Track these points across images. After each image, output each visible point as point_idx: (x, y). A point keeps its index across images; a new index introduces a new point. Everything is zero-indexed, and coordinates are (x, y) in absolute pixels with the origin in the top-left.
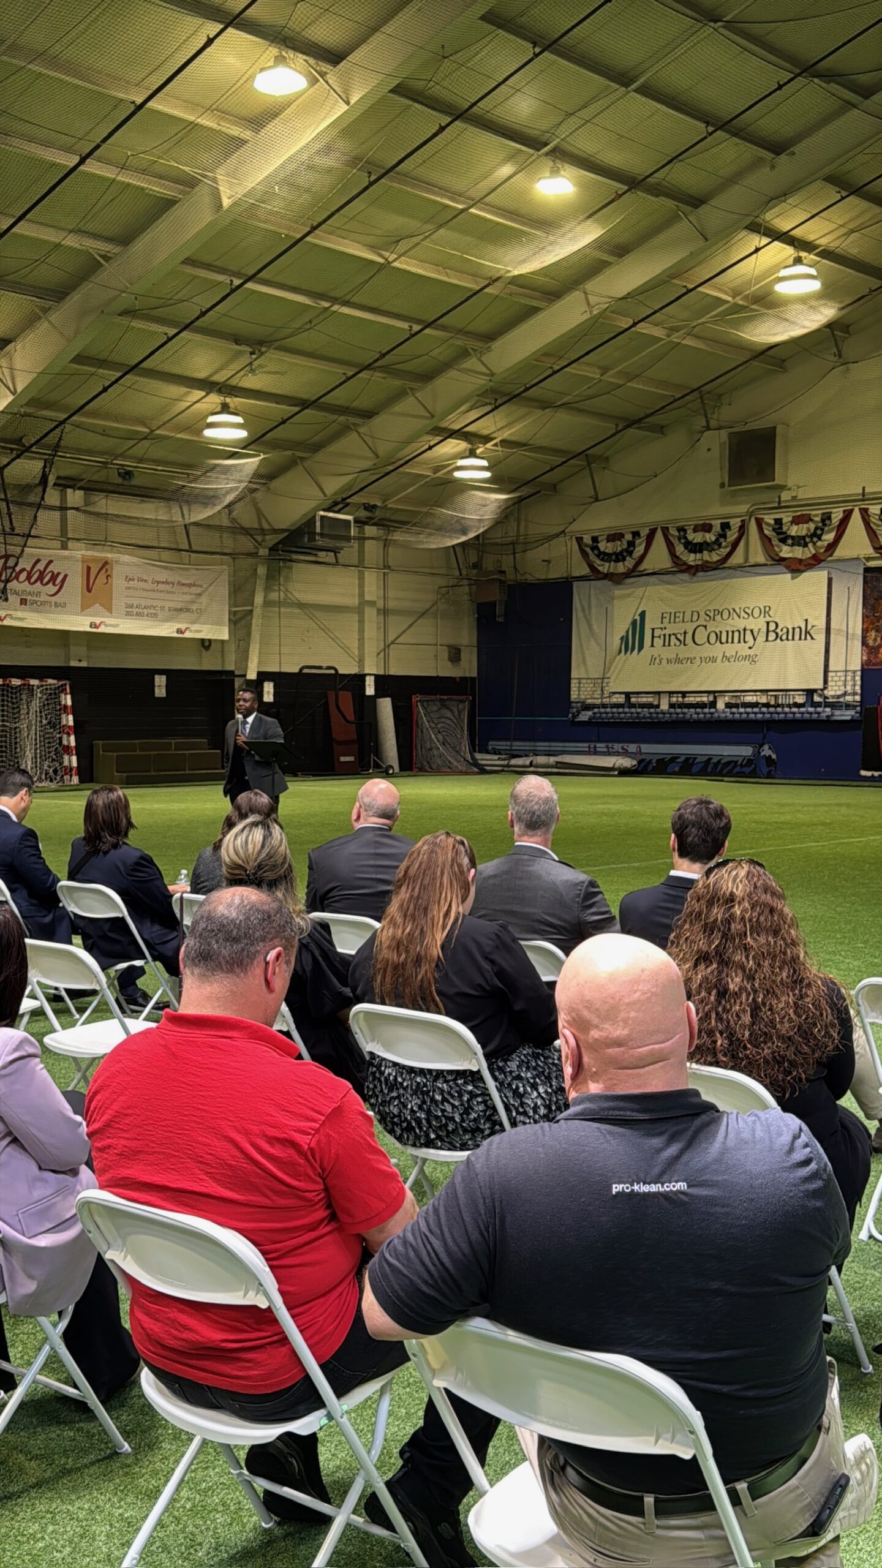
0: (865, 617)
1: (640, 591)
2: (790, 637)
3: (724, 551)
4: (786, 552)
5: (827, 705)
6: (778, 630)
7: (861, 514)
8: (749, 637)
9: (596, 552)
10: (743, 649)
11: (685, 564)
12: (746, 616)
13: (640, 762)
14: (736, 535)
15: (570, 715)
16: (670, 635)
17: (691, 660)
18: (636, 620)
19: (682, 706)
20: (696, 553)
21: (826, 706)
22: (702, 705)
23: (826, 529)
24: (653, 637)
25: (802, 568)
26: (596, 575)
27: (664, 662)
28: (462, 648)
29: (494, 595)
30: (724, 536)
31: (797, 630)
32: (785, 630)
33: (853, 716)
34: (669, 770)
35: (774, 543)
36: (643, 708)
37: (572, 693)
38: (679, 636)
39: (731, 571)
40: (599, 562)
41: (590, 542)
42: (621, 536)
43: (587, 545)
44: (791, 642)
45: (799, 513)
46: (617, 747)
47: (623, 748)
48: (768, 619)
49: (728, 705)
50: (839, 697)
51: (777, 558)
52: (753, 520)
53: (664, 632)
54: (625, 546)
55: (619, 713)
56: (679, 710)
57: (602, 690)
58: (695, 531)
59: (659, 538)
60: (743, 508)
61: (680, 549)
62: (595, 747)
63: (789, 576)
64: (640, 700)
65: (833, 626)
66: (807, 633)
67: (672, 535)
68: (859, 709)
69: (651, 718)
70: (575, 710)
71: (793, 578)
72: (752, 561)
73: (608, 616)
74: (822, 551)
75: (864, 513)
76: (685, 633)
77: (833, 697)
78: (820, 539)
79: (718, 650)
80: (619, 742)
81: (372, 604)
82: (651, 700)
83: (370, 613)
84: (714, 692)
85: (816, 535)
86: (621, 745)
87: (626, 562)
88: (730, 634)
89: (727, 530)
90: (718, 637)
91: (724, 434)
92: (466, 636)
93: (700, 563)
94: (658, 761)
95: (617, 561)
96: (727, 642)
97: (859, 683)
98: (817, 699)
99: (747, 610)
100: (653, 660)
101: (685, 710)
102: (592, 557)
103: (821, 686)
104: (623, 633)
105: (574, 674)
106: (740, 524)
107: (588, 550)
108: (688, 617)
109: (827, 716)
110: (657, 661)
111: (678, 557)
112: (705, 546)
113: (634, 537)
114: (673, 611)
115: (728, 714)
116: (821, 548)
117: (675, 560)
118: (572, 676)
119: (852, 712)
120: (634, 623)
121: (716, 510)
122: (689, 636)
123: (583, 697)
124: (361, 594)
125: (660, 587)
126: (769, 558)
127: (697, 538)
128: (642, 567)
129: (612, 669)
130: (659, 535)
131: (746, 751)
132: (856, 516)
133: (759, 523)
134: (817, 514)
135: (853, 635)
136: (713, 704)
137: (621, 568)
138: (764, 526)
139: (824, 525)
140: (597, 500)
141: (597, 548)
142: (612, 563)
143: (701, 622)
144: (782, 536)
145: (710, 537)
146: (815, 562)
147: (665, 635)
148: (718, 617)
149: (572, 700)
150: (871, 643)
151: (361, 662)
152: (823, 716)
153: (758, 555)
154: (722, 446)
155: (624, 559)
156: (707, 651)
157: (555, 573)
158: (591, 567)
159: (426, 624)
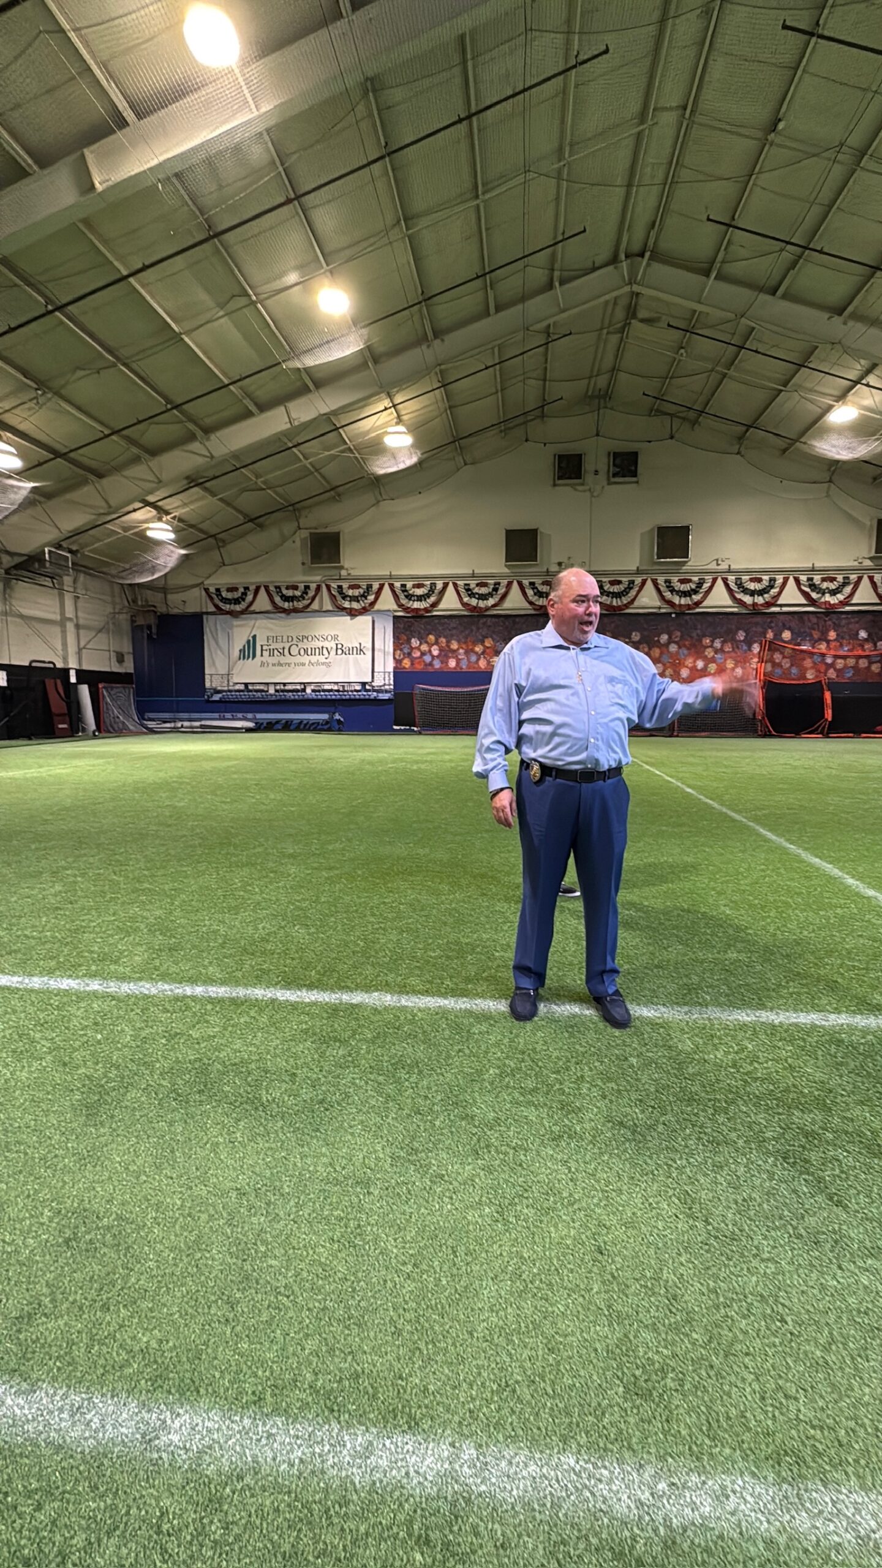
0: (394, 643)
1: (252, 622)
2: (351, 653)
3: (306, 602)
4: (347, 604)
5: (374, 691)
6: (343, 649)
7: (389, 586)
8: (325, 651)
9: (220, 598)
10: (322, 659)
11: (282, 608)
12: (323, 640)
13: (256, 724)
14: (314, 593)
15: (206, 697)
16: (273, 650)
17: (289, 665)
18: (250, 640)
19: (283, 691)
20: (287, 602)
22: (297, 691)
23: (370, 593)
24: (262, 650)
25: (356, 614)
26: (220, 611)
27: (270, 665)
28: (124, 654)
29: (152, 620)
30: (307, 593)
31: (355, 649)
32: (347, 649)
33: (390, 697)
34: (275, 728)
35: (338, 599)
36: (257, 692)
37: (206, 683)
38: (279, 650)
39: (313, 613)
40: (222, 604)
41: (214, 592)
42: (236, 589)
43: (212, 594)
44: (351, 656)
45: (353, 583)
46: (240, 715)
47: (244, 716)
48: (337, 642)
49: (313, 691)
50: (381, 686)
51: (340, 607)
52: (324, 584)
53: (270, 647)
54: (240, 595)
55: (241, 695)
56: (281, 694)
57: (228, 682)
58: (287, 588)
59: (262, 593)
60: (318, 578)
61: (277, 599)
62: (227, 716)
63: (348, 618)
64: (255, 687)
65: (376, 646)
66: (361, 651)
67: (272, 591)
68: (392, 692)
69: (262, 698)
70: (209, 694)
71: (351, 619)
72: (325, 608)
73: (229, 638)
74: (367, 605)
75: (391, 586)
76: (284, 648)
77: (377, 686)
78: (366, 598)
79: (306, 659)
80: (240, 712)
81: (70, 619)
82: (262, 687)
83: (70, 627)
84: (304, 683)
85: (364, 596)
86: (242, 714)
87: (240, 605)
88: (313, 650)
89: (308, 590)
90: (306, 651)
91: (305, 534)
92: (127, 647)
93: (291, 608)
94: (268, 723)
95: (235, 604)
96: (312, 654)
97: (392, 679)
98: (368, 687)
99: (323, 636)
100: (262, 664)
101: (286, 694)
102: (217, 601)
103: (371, 681)
104: (241, 648)
105: (207, 671)
106: (316, 587)
107: (214, 596)
108: (285, 639)
109: (375, 697)
110: (266, 664)
112: (295, 598)
113: (245, 590)
114: (275, 635)
115: (314, 696)
116: (367, 603)
117: (275, 605)
118: (206, 673)
119: (389, 695)
120: (248, 642)
121: (300, 578)
122: (286, 651)
123: (214, 685)
124: (62, 613)
125: (265, 621)
126: (334, 607)
127: (290, 593)
128: (252, 608)
129: (234, 669)
130: (262, 590)
131: (325, 716)
132: (387, 587)
133: (328, 587)
134: (364, 585)
135: (387, 652)
136: (304, 690)
138: (331, 589)
139: (368, 591)
140: (224, 565)
141: (221, 596)
142: (232, 605)
143: (294, 642)
144: (343, 595)
145: (298, 593)
146: (364, 611)
147: (270, 649)
148: (305, 640)
149: (206, 687)
150: (398, 657)
151: (65, 659)
152: (372, 697)
153: (328, 605)
154: (303, 540)
155: (239, 603)
156: (299, 659)
157: (191, 609)
158: (216, 606)
159: (102, 636)
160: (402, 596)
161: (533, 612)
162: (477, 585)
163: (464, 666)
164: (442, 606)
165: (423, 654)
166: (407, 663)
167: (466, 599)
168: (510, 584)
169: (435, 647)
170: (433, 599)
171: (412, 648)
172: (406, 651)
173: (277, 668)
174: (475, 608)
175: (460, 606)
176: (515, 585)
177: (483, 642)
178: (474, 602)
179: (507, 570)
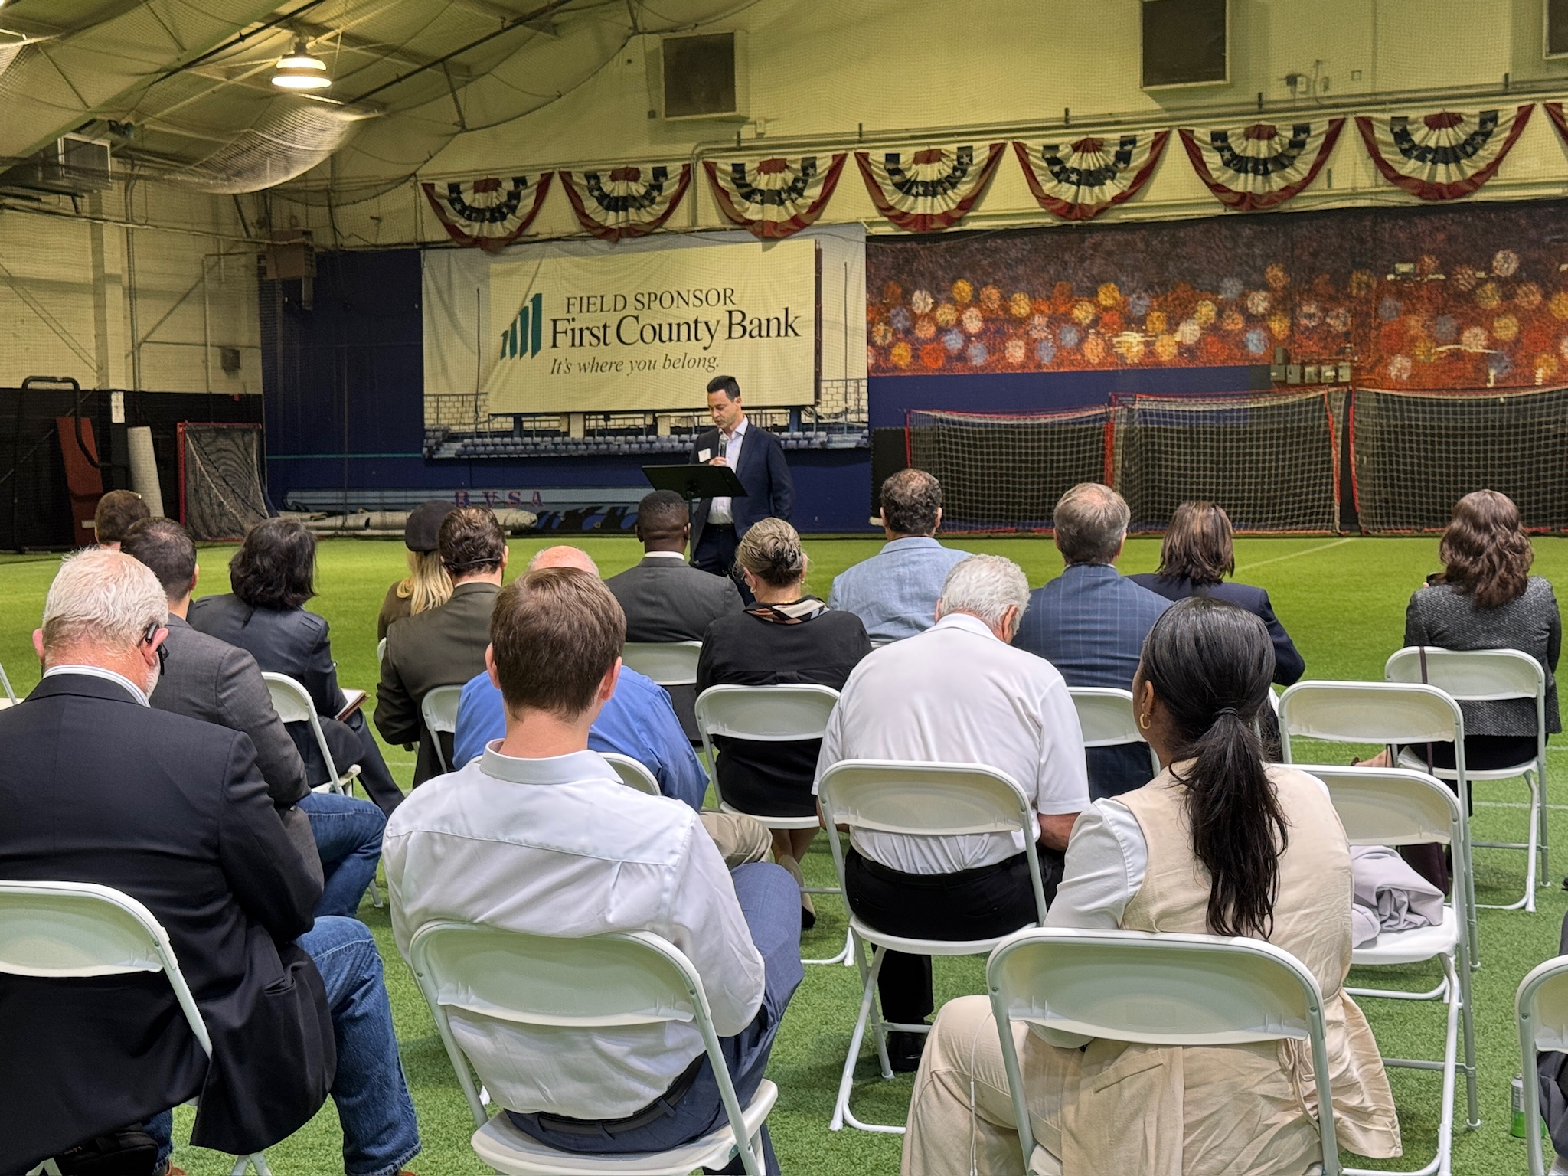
0: (870, 305)
1: (531, 266)
2: (764, 333)
3: (659, 209)
4: (753, 211)
5: (821, 427)
6: (746, 323)
7: (858, 159)
8: (702, 330)
9: (458, 207)
10: (694, 350)
11: (600, 226)
12: (698, 303)
13: (540, 516)
14: (676, 187)
15: (425, 450)
16: (581, 330)
17: (617, 366)
18: (526, 308)
19: (603, 432)
20: (616, 210)
21: (818, 430)
22: (637, 431)
23: (810, 180)
24: (555, 332)
25: (777, 234)
26: (458, 239)
27: (575, 369)
28: (242, 350)
29: (300, 268)
30: (659, 188)
31: (774, 323)
32: (756, 322)
33: (858, 442)
34: (585, 527)
35: (732, 199)
36: (543, 436)
37: (426, 416)
38: (595, 331)
39: (671, 238)
40: (463, 221)
41: (447, 193)
42: (496, 184)
43: (442, 197)
44: (765, 340)
45: (770, 158)
46: (503, 495)
47: (511, 497)
48: (731, 307)
49: (675, 430)
50: (837, 416)
51: (741, 220)
52: (700, 164)
53: (573, 325)
54: (504, 198)
55: (505, 445)
56: (600, 439)
57: (476, 412)
58: (614, 177)
59: (557, 189)
60: (686, 148)
61: (591, 205)
62: (466, 496)
63: (759, 245)
64: (537, 424)
65: (824, 317)
66: (787, 327)
67: (578, 184)
68: (866, 432)
69: (555, 451)
70: (432, 442)
71: (764, 249)
72: (702, 223)
73: (479, 303)
74: (804, 211)
75: (863, 160)
76: (605, 327)
77: (829, 416)
78: (801, 195)
79: (656, 351)
80: (503, 487)
81: (115, 279)
82: (554, 425)
83: (114, 296)
84: (653, 412)
85: (796, 189)
86: (507, 492)
87: (505, 222)
88: (675, 329)
89: (662, 179)
90: (657, 332)
91: (655, 42)
92: (248, 334)
93: (623, 225)
94: (568, 514)
95: (493, 220)
96: (670, 339)
97: (865, 396)
98: (805, 419)
99: (698, 294)
100: (556, 367)
101: (610, 438)
102: (452, 215)
103: (812, 403)
104: (508, 327)
105: (428, 389)
106: (681, 170)
107: (445, 203)
108: (609, 302)
109: (822, 443)
110: (563, 367)
111: (587, 216)
112: (631, 201)
113: (516, 186)
114: (585, 295)
115: (676, 444)
116: (802, 206)
117: (585, 220)
118: (425, 392)
119: (857, 437)
120: (524, 312)
122: (611, 333)
123: (444, 422)
124: (98, 265)
125: (562, 259)
126: (726, 220)
127: (620, 189)
128: (532, 230)
129: (490, 382)
130: (557, 185)
132: (851, 166)
133: (711, 170)
134: (795, 160)
135: (855, 329)
136: (653, 429)
137: (499, 230)
138: (718, 174)
139: (806, 174)
140: (464, 129)
141: (461, 201)
142: (486, 222)
143: (630, 310)
144: (745, 190)
145: (638, 189)
146: (796, 226)
147: (573, 330)
148: (655, 305)
149: (426, 427)
150: (879, 340)
151: (102, 369)
152: (816, 443)
153: (710, 215)
154: (649, 56)
155: (503, 217)
156: (641, 352)
157: (392, 235)
158: (451, 228)
159: (190, 312)
160: (888, 187)
161: (1219, 211)
162: (1076, 148)
163: (1046, 357)
164: (987, 205)
165: (941, 331)
166: (902, 354)
167: (1049, 186)
168: (1160, 141)
169: (974, 311)
170: (965, 189)
171: (914, 318)
172: (900, 323)
173: (591, 376)
174: (1071, 209)
175: (1033, 204)
176: (1175, 142)
177: (1092, 295)
178: (1067, 192)
179: (1153, 105)
